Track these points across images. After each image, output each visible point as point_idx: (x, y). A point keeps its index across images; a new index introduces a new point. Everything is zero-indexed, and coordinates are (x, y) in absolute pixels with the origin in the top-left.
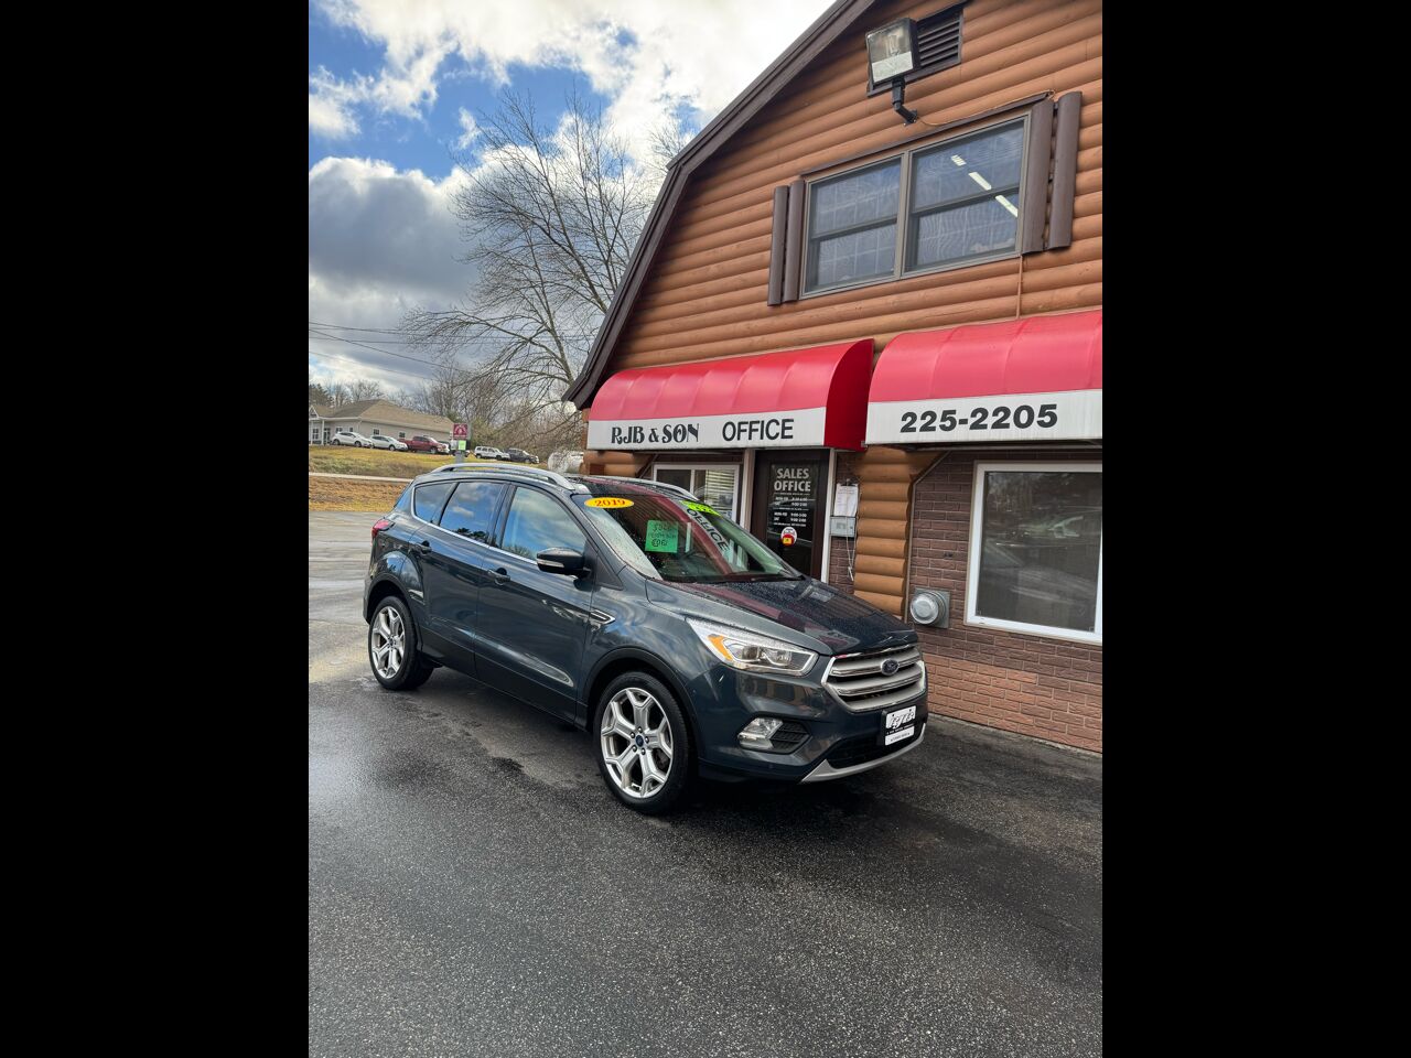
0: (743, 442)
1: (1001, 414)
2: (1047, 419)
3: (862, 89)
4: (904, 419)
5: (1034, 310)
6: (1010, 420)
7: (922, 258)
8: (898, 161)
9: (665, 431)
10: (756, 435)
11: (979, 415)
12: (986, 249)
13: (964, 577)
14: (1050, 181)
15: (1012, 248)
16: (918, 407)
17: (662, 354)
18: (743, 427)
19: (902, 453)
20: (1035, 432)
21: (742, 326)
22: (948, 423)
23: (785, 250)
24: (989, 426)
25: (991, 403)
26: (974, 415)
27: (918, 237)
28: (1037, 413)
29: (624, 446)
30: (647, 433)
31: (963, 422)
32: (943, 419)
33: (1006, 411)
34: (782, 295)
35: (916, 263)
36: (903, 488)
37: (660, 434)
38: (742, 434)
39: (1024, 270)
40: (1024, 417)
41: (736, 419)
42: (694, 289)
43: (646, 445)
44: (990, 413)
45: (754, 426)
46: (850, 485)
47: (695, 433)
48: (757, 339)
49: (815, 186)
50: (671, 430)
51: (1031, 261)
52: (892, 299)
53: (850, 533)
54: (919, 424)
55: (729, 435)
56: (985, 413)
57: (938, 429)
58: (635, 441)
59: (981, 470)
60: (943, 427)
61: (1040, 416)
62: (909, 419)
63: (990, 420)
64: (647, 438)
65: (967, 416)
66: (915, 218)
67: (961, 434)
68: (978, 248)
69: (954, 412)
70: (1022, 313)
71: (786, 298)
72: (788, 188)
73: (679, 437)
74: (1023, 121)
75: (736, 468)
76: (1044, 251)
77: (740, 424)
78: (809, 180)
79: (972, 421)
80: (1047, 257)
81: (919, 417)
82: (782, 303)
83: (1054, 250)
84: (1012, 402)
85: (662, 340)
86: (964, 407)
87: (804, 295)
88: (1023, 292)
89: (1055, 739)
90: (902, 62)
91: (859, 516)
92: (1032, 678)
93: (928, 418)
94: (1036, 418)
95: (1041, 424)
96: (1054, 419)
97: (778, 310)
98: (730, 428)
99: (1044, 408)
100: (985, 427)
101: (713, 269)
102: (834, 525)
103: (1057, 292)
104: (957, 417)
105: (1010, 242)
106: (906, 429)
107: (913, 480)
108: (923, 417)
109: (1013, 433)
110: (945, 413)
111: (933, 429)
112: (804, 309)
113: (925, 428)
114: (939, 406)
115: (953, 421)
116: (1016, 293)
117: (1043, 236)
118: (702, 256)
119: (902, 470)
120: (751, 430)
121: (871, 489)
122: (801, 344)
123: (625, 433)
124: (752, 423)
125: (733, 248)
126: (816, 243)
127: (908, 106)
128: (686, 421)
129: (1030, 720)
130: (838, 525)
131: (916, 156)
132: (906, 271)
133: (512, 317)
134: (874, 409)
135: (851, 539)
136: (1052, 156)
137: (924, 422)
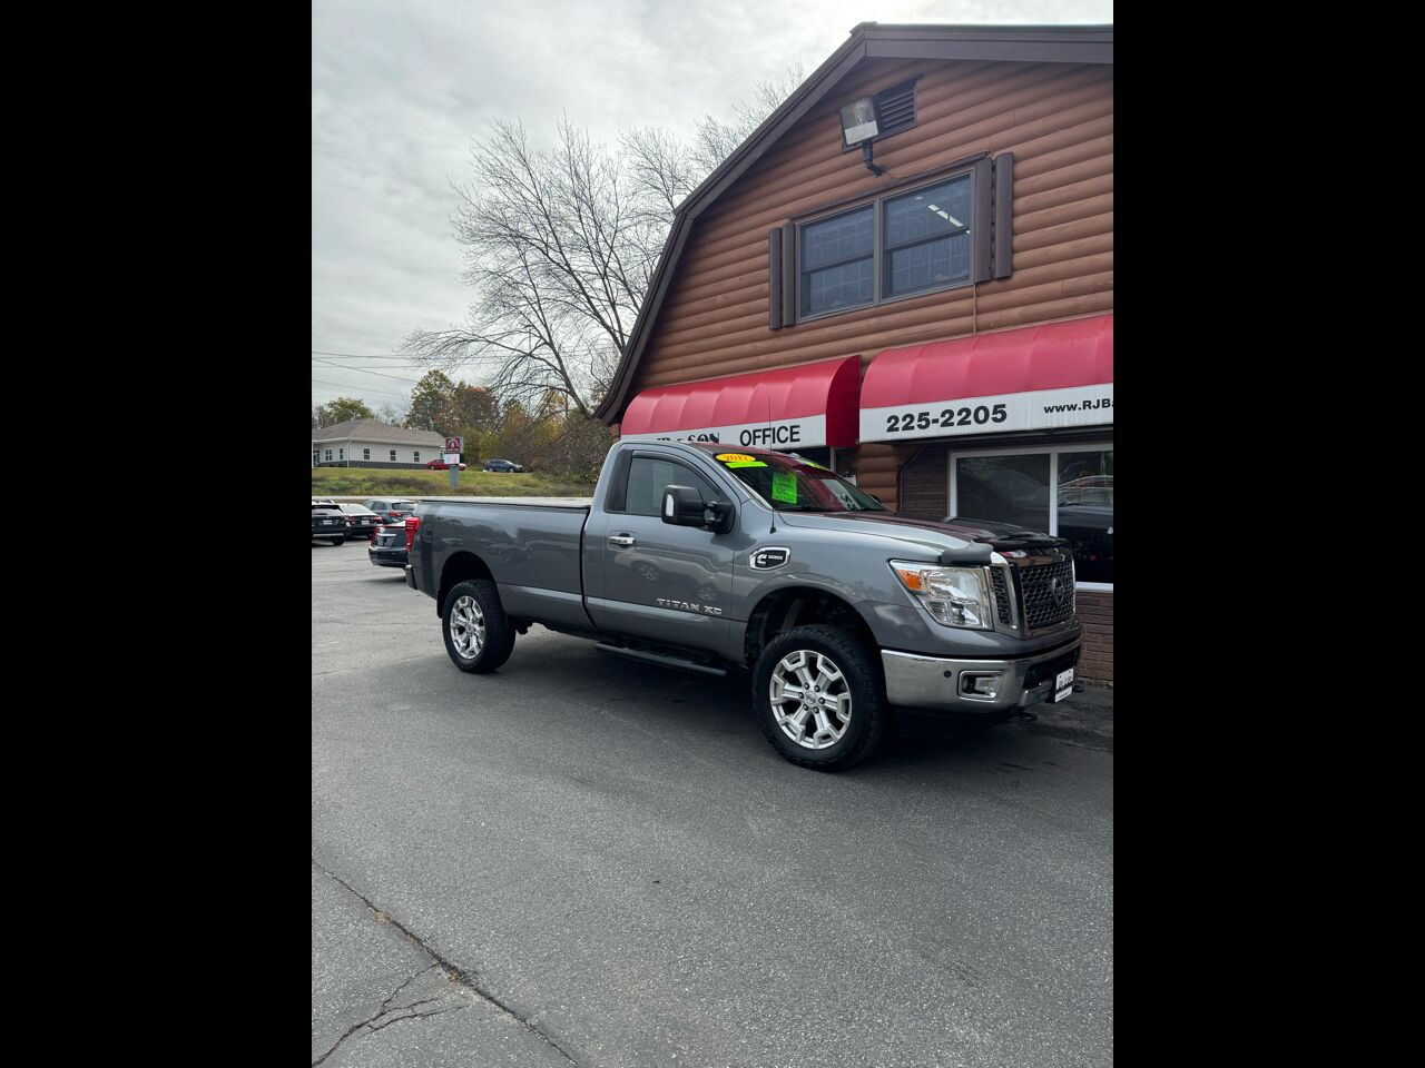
1: (964, 414)
2: (999, 416)
3: (837, 146)
4: (889, 421)
5: (988, 327)
6: (971, 418)
7: (897, 286)
8: (871, 206)
10: (769, 440)
11: (947, 416)
12: (947, 278)
14: (993, 224)
15: (967, 278)
16: (900, 411)
17: (679, 374)
18: (757, 434)
19: (889, 448)
20: (991, 427)
21: (748, 347)
22: (923, 423)
23: (781, 282)
24: (956, 424)
25: (955, 405)
26: (943, 415)
27: (891, 269)
28: (991, 411)
31: (936, 421)
32: (920, 420)
33: (968, 411)
34: (781, 320)
35: (891, 290)
36: (893, 476)
38: (757, 439)
39: (977, 296)
40: (981, 415)
41: (751, 427)
42: (705, 316)
44: (956, 414)
45: (767, 433)
48: (762, 358)
49: (803, 228)
50: (696, 440)
51: (982, 288)
52: (873, 321)
54: (901, 424)
55: (746, 441)
56: (951, 413)
57: (916, 427)
59: (954, 457)
60: (920, 426)
61: (993, 414)
62: (893, 421)
63: (956, 419)
65: (938, 416)
66: (888, 254)
67: (935, 431)
68: (939, 277)
69: (927, 414)
70: (977, 330)
71: (784, 323)
72: (781, 230)
74: (969, 175)
76: (992, 279)
77: (754, 431)
78: (797, 223)
79: (942, 420)
80: (994, 284)
81: (901, 419)
82: (781, 327)
83: (1000, 279)
84: (972, 403)
85: (679, 361)
86: (935, 409)
87: (800, 320)
88: (977, 313)
90: (869, 129)
93: (908, 419)
94: (991, 416)
95: (995, 420)
96: (1004, 416)
97: (779, 333)
98: (746, 435)
99: (996, 407)
100: (952, 424)
101: (720, 298)
103: (1004, 312)
104: (930, 418)
105: (965, 272)
106: (891, 429)
107: (900, 469)
108: (904, 419)
109: (974, 428)
110: (921, 415)
111: (913, 428)
112: (801, 331)
113: (906, 428)
114: (915, 409)
115: (927, 421)
116: (972, 314)
117: (990, 268)
118: (709, 288)
119: (890, 461)
120: (765, 436)
121: (866, 478)
122: (800, 361)
124: (765, 430)
125: (736, 280)
126: (807, 275)
127: (875, 162)
128: (708, 431)
131: (885, 203)
132: (884, 297)
133: (511, 333)
134: (865, 415)
136: (993, 204)
137: (905, 423)
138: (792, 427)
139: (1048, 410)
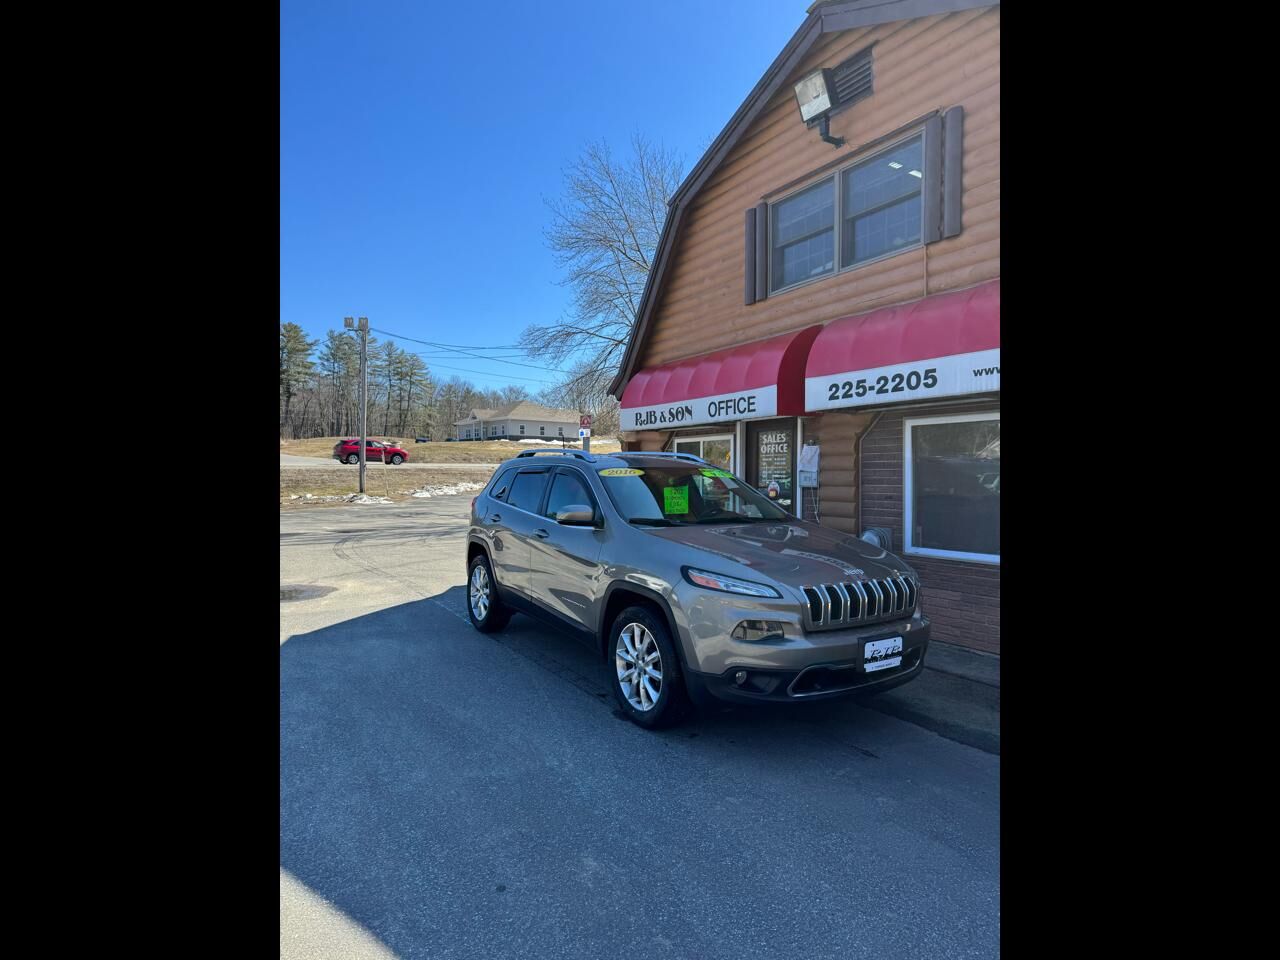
0: (722, 417)
1: (898, 380)
2: (930, 381)
4: (831, 389)
5: (938, 289)
6: (904, 384)
7: (858, 253)
8: (832, 178)
9: (671, 413)
10: (731, 411)
11: (882, 382)
13: (900, 515)
14: (942, 183)
15: (920, 239)
16: (840, 379)
17: (676, 353)
18: (722, 405)
19: (848, 417)
20: (922, 393)
21: (728, 324)
23: (755, 259)
24: (890, 390)
25: (889, 371)
26: (878, 382)
27: (852, 238)
28: (922, 377)
29: (644, 427)
30: (658, 415)
31: (872, 388)
32: (857, 388)
33: (900, 376)
34: (754, 295)
35: (851, 258)
36: (852, 445)
37: (667, 416)
38: (722, 411)
39: (928, 258)
40: (914, 380)
41: (716, 399)
42: (695, 298)
43: (659, 425)
44: (890, 380)
45: (729, 404)
46: (814, 444)
47: (690, 412)
48: (740, 332)
49: (775, 206)
50: (674, 412)
51: (933, 249)
52: (833, 291)
53: (815, 484)
54: (841, 393)
55: (713, 413)
56: (885, 379)
57: (854, 395)
58: (651, 422)
59: (909, 424)
60: (858, 394)
61: (925, 379)
62: (834, 389)
63: (890, 385)
64: (658, 418)
65: (874, 384)
66: (849, 225)
67: (871, 398)
68: (896, 241)
69: (864, 381)
71: (757, 298)
72: (754, 209)
73: (680, 418)
74: (920, 136)
75: (730, 437)
76: (941, 239)
77: (720, 403)
78: (771, 201)
79: (877, 387)
80: (944, 245)
81: (841, 386)
82: (755, 303)
83: (948, 238)
84: (905, 369)
85: (675, 341)
86: (871, 376)
87: (772, 294)
88: (928, 275)
89: (977, 647)
90: (822, 103)
91: (821, 471)
92: (957, 596)
93: (847, 387)
94: (923, 381)
95: (926, 385)
96: (935, 380)
97: (753, 307)
98: (713, 406)
99: (927, 372)
100: (887, 391)
102: (803, 479)
103: (955, 272)
104: (867, 385)
105: (916, 237)
106: (832, 397)
107: (858, 438)
108: (844, 387)
109: (907, 395)
110: (859, 382)
111: (851, 396)
112: (772, 306)
113: (846, 396)
114: (853, 377)
115: (864, 387)
116: (922, 277)
117: (939, 228)
119: (850, 431)
120: (728, 407)
121: (827, 447)
122: (772, 333)
123: (644, 417)
124: (727, 401)
125: (720, 263)
126: (781, 252)
127: (834, 135)
128: (683, 404)
129: (958, 632)
130: (805, 478)
131: (846, 174)
132: (843, 266)
134: (810, 384)
135: (815, 489)
136: (942, 162)
137: (845, 390)
138: (749, 398)
139: (977, 373)
